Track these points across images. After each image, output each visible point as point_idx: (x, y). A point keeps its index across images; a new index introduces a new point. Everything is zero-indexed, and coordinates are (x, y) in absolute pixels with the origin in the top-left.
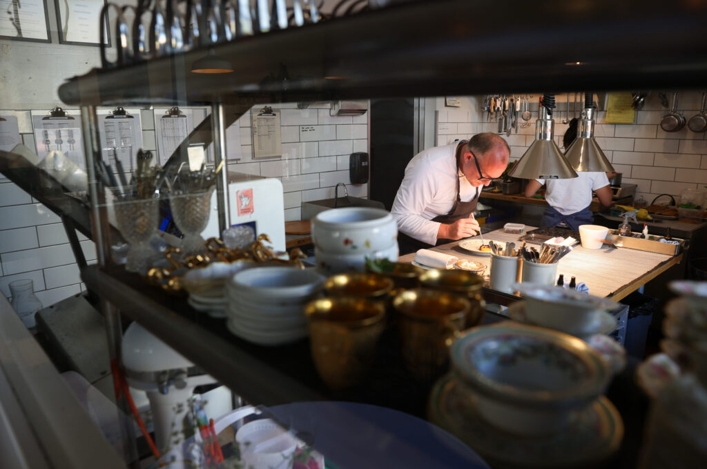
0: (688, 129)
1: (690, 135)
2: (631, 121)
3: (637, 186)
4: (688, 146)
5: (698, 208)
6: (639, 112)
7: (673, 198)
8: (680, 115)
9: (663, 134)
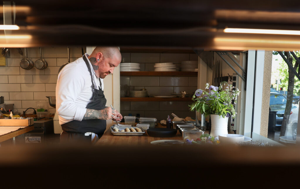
0: (36, 69)
1: (38, 72)
2: (4, 64)
3: (14, 104)
4: (37, 79)
5: (46, 111)
6: (8, 59)
7: (35, 110)
8: (30, 60)
9: (23, 72)
